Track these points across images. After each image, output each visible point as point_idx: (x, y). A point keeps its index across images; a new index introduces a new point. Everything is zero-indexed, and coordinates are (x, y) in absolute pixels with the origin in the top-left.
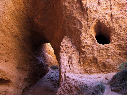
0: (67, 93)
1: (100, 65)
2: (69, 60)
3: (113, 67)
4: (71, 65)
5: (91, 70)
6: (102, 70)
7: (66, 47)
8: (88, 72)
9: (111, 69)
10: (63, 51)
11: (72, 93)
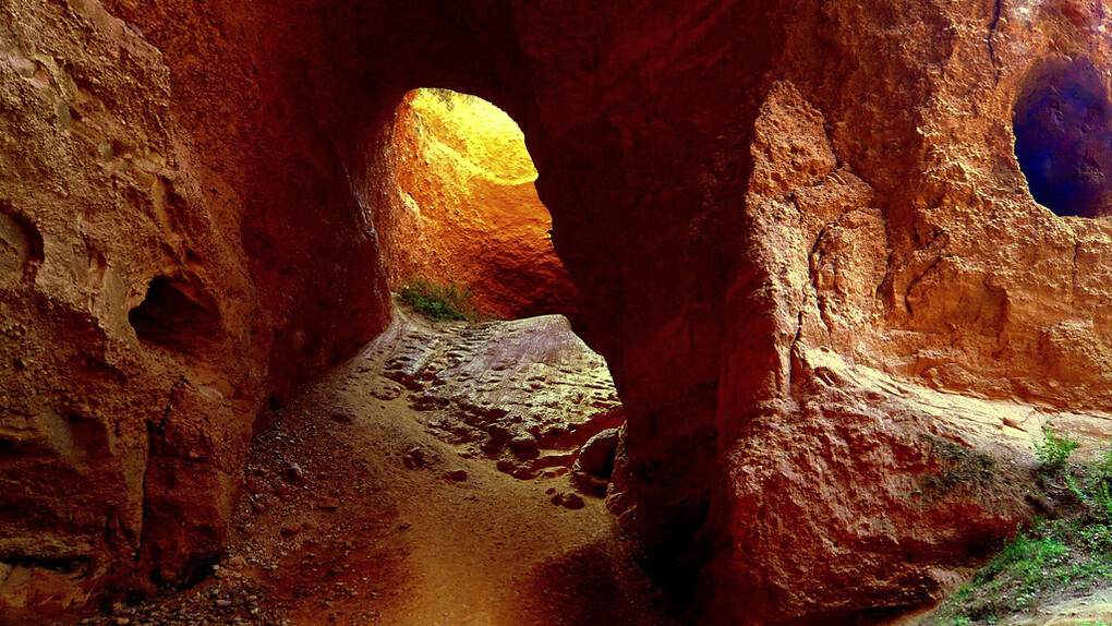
0: (828, 482)
1: (1016, 347)
2: (816, 256)
3: (1096, 377)
4: (829, 295)
5: (956, 369)
6: (1024, 381)
7: (799, 160)
8: (934, 371)
9: (1081, 390)
10: (772, 183)
11: (865, 484)
